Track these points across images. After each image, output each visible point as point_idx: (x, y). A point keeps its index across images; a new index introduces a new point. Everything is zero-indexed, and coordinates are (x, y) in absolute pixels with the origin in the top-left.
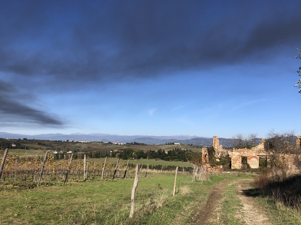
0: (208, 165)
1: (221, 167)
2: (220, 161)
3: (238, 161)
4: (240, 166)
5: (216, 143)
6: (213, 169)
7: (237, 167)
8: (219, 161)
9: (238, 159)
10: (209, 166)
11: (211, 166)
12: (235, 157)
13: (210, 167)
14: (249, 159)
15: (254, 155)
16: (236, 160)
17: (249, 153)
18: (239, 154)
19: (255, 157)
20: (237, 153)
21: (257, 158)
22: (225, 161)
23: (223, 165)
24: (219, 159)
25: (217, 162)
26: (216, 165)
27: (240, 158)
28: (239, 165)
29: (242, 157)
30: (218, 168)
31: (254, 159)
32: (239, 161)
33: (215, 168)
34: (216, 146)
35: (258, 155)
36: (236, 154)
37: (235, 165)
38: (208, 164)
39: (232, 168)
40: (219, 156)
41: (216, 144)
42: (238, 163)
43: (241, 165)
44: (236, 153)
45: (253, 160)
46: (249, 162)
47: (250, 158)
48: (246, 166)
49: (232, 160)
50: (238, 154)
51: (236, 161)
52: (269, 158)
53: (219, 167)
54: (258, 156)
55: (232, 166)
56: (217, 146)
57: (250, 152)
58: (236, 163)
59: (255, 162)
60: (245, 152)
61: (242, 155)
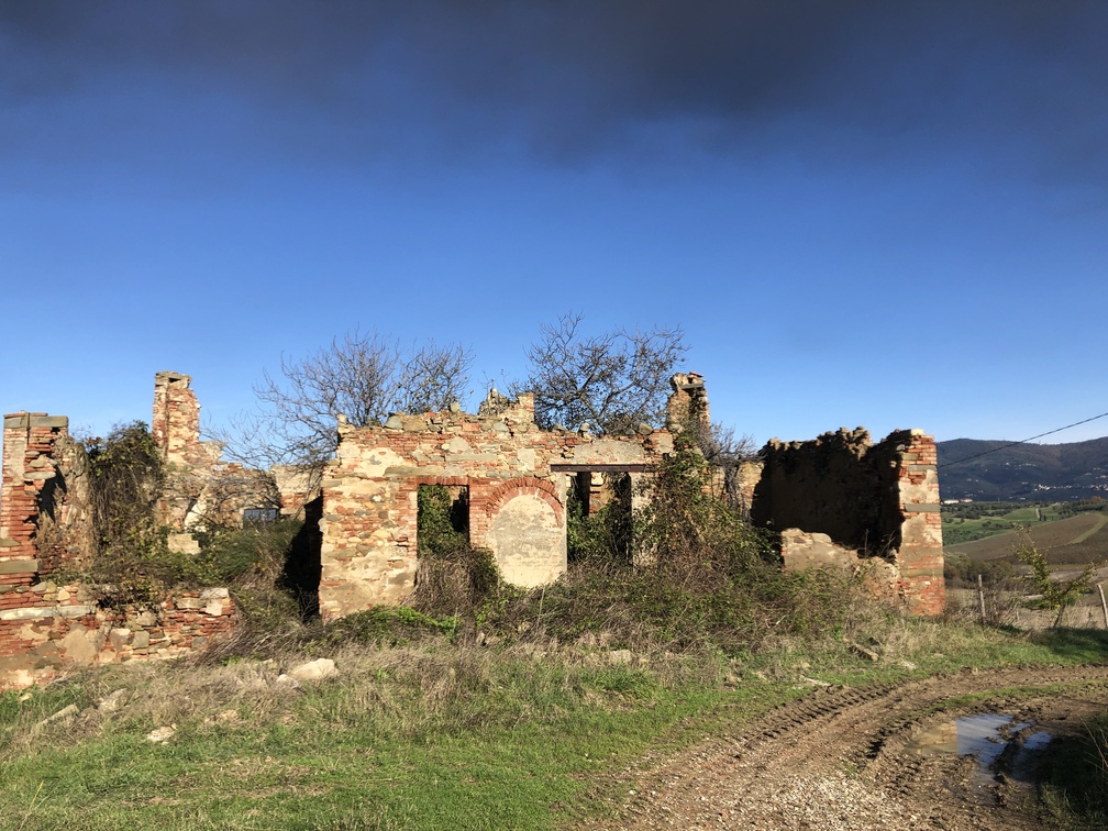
0: (69, 600)
1: (215, 609)
2: (203, 555)
3: (383, 533)
4: (399, 580)
5: (176, 424)
6: (124, 632)
7: (374, 588)
8: (193, 548)
9: (383, 515)
10: (82, 611)
11: (102, 605)
12: (362, 488)
13: (89, 622)
14: (489, 507)
15: (528, 461)
16: (364, 524)
17: (489, 454)
18: (399, 461)
19: (535, 483)
20: (375, 452)
21: (548, 491)
22: (248, 548)
23: (228, 579)
24: (197, 536)
25: (179, 556)
26: (155, 587)
27: (401, 496)
28: (395, 572)
29: (422, 485)
30: (175, 621)
31: (526, 503)
32: (397, 532)
33: (146, 618)
34: (173, 443)
35: (559, 460)
36: (373, 462)
37: (357, 574)
38: (64, 593)
39: (331, 604)
40: (191, 518)
41: (173, 431)
42: (388, 552)
43: (412, 564)
44: (368, 454)
45: (522, 515)
46: (485, 532)
47: (497, 495)
48: (459, 578)
49: (332, 520)
50: (391, 459)
51: (368, 529)
52: (643, 488)
53: (188, 603)
54: (556, 477)
55: (333, 583)
56: (184, 448)
57: (492, 440)
58: (371, 547)
59: (538, 527)
60: (456, 445)
61: (425, 472)
